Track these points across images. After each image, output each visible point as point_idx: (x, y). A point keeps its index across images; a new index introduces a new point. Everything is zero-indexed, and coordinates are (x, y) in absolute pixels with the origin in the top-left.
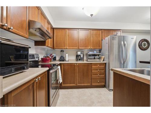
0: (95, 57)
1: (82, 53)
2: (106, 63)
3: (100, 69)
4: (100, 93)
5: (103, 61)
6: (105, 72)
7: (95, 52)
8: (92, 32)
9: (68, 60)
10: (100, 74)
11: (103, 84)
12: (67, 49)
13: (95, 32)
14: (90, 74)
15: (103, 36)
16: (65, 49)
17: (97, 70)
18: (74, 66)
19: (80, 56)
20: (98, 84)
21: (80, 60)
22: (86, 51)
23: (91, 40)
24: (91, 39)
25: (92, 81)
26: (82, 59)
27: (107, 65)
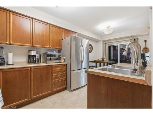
0: (52, 58)
1: (37, 52)
2: (67, 64)
3: (61, 72)
4: (62, 98)
5: (64, 62)
6: (66, 73)
7: (55, 52)
8: (51, 28)
9: (13, 62)
10: (61, 77)
11: (65, 86)
12: (11, 44)
13: (55, 29)
14: (51, 78)
15: (63, 36)
16: (6, 44)
17: (58, 72)
18: (26, 71)
19: (35, 56)
20: (59, 88)
21: (35, 62)
22: (43, 51)
23: (51, 38)
24: (51, 35)
25: (53, 86)
26: (38, 61)
27: (68, 66)
